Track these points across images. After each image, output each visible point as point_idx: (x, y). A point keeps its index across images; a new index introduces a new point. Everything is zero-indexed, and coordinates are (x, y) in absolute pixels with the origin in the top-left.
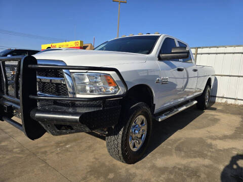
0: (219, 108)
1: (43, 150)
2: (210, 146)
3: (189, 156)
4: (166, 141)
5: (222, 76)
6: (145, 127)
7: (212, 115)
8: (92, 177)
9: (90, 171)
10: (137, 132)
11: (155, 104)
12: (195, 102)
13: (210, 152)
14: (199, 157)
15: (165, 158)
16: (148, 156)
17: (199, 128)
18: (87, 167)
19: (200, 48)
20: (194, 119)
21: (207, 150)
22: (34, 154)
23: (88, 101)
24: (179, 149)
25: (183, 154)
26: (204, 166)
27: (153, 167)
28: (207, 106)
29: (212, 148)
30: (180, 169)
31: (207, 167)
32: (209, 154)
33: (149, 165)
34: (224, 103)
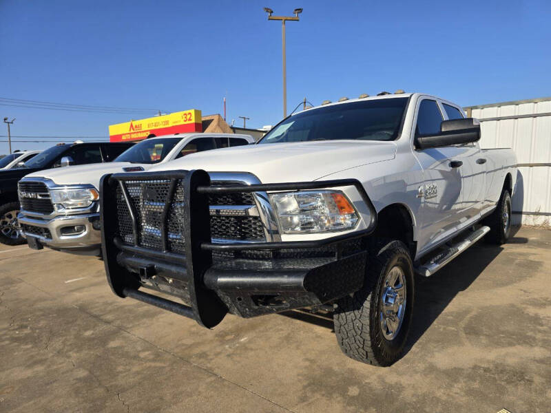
0: (532, 238)
1: (197, 351)
2: (536, 320)
3: (498, 344)
4: (440, 316)
5: (531, 165)
6: (402, 291)
7: (521, 254)
8: (318, 396)
9: (309, 385)
10: (391, 301)
11: (416, 242)
12: (486, 229)
13: (540, 331)
14: (519, 344)
15: (450, 350)
16: (414, 348)
17: (503, 284)
18: (300, 378)
19: (476, 108)
20: (487, 265)
21: (532, 330)
22: (185, 360)
23: (314, 247)
24: (472, 331)
25: (484, 340)
26: (535, 360)
27: (432, 369)
28: (507, 236)
29: (542, 325)
30: (486, 370)
31: (541, 361)
32: (539, 336)
33: (421, 366)
34: (542, 226)
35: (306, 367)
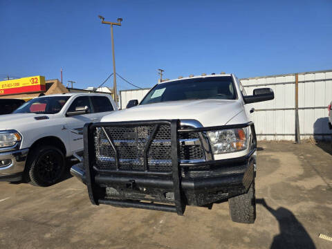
2: (298, 188)
13: (305, 193)
32: (306, 196)
35: (211, 231)
